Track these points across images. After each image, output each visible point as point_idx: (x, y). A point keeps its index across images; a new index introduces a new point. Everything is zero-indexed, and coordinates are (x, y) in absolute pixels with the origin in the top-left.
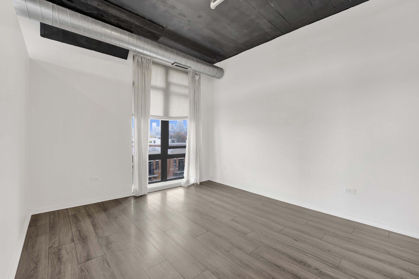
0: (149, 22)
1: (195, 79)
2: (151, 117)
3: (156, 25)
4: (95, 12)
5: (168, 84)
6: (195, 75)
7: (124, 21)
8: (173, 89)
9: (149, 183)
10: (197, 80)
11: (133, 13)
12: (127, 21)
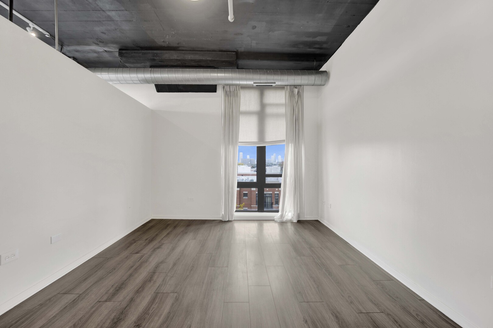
0: (220, 53)
1: (294, 93)
2: (239, 143)
3: (228, 53)
4: (179, 63)
5: (263, 106)
6: (294, 89)
7: (200, 61)
8: (269, 110)
9: (236, 211)
10: (297, 94)
11: (205, 51)
12: (202, 60)
